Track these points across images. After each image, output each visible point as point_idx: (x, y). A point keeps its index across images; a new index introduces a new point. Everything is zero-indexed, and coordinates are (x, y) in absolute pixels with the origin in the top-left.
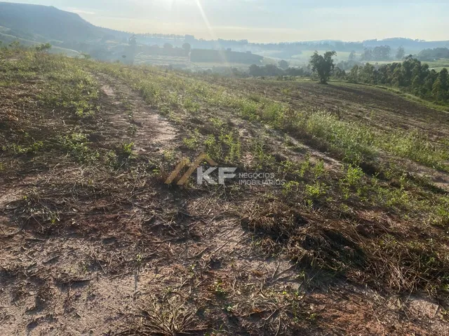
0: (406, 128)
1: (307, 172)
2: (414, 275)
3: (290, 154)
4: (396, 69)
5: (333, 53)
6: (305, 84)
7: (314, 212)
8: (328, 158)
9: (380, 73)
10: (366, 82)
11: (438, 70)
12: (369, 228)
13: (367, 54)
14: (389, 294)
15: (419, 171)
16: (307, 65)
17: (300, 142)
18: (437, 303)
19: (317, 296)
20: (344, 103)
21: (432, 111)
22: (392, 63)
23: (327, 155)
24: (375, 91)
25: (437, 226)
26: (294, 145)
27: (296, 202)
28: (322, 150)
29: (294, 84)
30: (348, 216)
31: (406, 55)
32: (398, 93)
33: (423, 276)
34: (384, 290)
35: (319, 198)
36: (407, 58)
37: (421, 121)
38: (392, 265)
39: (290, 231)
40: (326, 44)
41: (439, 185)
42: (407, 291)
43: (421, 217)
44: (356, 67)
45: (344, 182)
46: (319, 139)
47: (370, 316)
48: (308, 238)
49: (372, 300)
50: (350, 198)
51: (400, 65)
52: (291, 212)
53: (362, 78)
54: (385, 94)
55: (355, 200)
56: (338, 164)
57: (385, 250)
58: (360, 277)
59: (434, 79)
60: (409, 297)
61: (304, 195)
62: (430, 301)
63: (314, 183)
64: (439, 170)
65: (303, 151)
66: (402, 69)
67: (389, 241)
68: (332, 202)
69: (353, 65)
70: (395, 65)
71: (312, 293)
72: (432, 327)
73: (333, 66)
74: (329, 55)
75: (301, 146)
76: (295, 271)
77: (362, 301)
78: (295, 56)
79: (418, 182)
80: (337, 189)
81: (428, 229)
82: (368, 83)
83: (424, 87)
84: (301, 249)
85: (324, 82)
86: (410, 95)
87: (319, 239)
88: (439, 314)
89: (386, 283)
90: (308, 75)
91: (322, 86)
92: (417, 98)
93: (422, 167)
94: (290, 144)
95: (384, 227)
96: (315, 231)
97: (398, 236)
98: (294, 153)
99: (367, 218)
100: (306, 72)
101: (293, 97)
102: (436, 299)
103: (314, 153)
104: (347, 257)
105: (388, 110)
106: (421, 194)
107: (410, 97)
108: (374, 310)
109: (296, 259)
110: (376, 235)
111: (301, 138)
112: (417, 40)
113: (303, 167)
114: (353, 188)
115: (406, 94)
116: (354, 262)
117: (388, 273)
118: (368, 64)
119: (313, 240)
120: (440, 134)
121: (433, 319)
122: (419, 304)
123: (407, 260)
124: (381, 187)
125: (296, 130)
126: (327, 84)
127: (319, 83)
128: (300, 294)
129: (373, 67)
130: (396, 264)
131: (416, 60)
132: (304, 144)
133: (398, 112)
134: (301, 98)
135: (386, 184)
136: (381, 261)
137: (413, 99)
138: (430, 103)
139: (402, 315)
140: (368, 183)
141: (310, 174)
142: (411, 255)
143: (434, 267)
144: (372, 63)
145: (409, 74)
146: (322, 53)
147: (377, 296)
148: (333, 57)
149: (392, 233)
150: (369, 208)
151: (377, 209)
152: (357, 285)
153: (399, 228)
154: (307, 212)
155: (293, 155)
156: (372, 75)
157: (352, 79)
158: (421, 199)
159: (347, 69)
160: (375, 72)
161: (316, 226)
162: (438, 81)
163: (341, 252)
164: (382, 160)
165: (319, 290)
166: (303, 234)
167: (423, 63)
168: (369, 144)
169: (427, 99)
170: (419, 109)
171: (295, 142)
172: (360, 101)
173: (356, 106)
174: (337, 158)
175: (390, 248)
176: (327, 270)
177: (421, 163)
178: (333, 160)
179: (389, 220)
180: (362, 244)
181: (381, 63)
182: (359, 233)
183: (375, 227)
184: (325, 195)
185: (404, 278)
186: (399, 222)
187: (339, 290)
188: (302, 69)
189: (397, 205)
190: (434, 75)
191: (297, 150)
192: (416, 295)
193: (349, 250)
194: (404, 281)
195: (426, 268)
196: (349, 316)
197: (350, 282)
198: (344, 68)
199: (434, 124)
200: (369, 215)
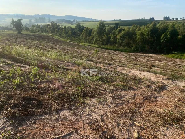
0: (56, 49)
1: (13, 74)
2: (61, 103)
3: (5, 67)
4: (49, 27)
5: (21, 20)
6: (11, 34)
7: (18, 91)
8: (24, 66)
9: (43, 28)
10: (38, 32)
11: (63, 27)
12: (43, 90)
13: (36, 20)
14: (52, 114)
15: (61, 64)
16: (10, 25)
17: (9, 61)
18: (69, 110)
19: (21, 128)
20: (31, 41)
21: (64, 42)
22: (47, 24)
23: (24, 64)
24: (42, 36)
25: (68, 82)
26: (6, 63)
27: (8, 89)
28: (21, 62)
29: (5, 34)
30: (34, 88)
31: (51, 21)
32: (51, 36)
33: (64, 102)
34: (51, 113)
35: (20, 84)
36: (52, 22)
37: (61, 46)
38: (53, 102)
39: (5, 104)
40: (17, 16)
41: (68, 67)
42: (59, 110)
43: (63, 80)
44: (33, 26)
45: (31, 74)
46: (19, 58)
47: (45, 126)
48: (14, 104)
49: (46, 119)
50: (34, 80)
51: (50, 25)
52: (5, 95)
53: (36, 30)
54: (47, 36)
55: (37, 81)
56: (29, 67)
57: (49, 97)
58: (41, 112)
59: (62, 30)
60: (60, 112)
61: (12, 85)
62: (66, 110)
63: (17, 78)
64: (68, 62)
65: (12, 64)
66: (51, 26)
67: (51, 93)
68: (26, 84)
69: (32, 25)
70: (48, 25)
71: (19, 128)
72: (68, 119)
73: (23, 25)
74: (19, 20)
75: (10, 62)
76: (8, 122)
77: (42, 121)
78: (3, 21)
79: (61, 68)
80: (29, 78)
81: (65, 84)
82: (39, 32)
83: (60, 33)
84: (11, 110)
85: (20, 33)
86: (56, 36)
87: (20, 103)
88: (70, 113)
89: (51, 110)
90: (11, 30)
91: (19, 34)
92: (59, 37)
93: (62, 62)
94: (4, 62)
95: (49, 88)
96: (18, 99)
97: (54, 90)
98: (7, 66)
99: (42, 87)
100: (10, 29)
101: (5, 40)
102: (69, 108)
103: (17, 65)
104: (34, 105)
105: (49, 43)
106: (62, 72)
107: (56, 37)
108: (47, 122)
109: (9, 116)
110: (46, 92)
111: (9, 59)
112: (54, 15)
113: (11, 72)
114: (36, 76)
115: (54, 36)
116: (37, 106)
117: (52, 106)
118: (38, 25)
119: (17, 104)
120: (68, 50)
121: (68, 116)
122: (63, 113)
123: (58, 98)
124: (47, 73)
125: (7, 55)
126: (21, 33)
127: (18, 33)
128: (12, 131)
129: (40, 26)
130: (54, 101)
131: (55, 23)
132: (12, 61)
133: (53, 43)
134: (9, 40)
135: (49, 71)
136: (48, 102)
137: (57, 38)
138: (63, 39)
139: (57, 119)
140: (42, 72)
141: (15, 74)
142: (59, 96)
143: (67, 97)
144: (40, 24)
145: (54, 29)
146: (16, 19)
147: (47, 117)
148: (21, 21)
149: (52, 90)
150: (43, 83)
151: (46, 82)
152: (40, 116)
153: (55, 87)
154: (14, 92)
155: (6, 67)
156: (40, 29)
157: (32, 31)
158: (62, 74)
159: (29, 27)
160: (41, 28)
161: (18, 97)
162: (64, 31)
163: (31, 104)
164: (47, 62)
165: (22, 125)
166: (12, 103)
167: (58, 24)
168: (41, 57)
169: (61, 37)
170: (60, 41)
171: (7, 61)
172: (38, 40)
173: (36, 42)
174: (28, 65)
175: (51, 96)
176: (25, 115)
177: (61, 61)
178: (26, 66)
179: (51, 85)
180: (40, 98)
181: (43, 24)
182: (39, 94)
183: (45, 89)
184: (22, 82)
185: (57, 105)
186: (55, 85)
187: (31, 121)
188: (7, 27)
189: (53, 78)
190: (62, 29)
191: (8, 64)
192: (62, 110)
193: (34, 102)
194: (57, 106)
195: (64, 99)
196: (36, 130)
197: (36, 116)
198: (28, 26)
199: (65, 47)
200: (43, 85)
